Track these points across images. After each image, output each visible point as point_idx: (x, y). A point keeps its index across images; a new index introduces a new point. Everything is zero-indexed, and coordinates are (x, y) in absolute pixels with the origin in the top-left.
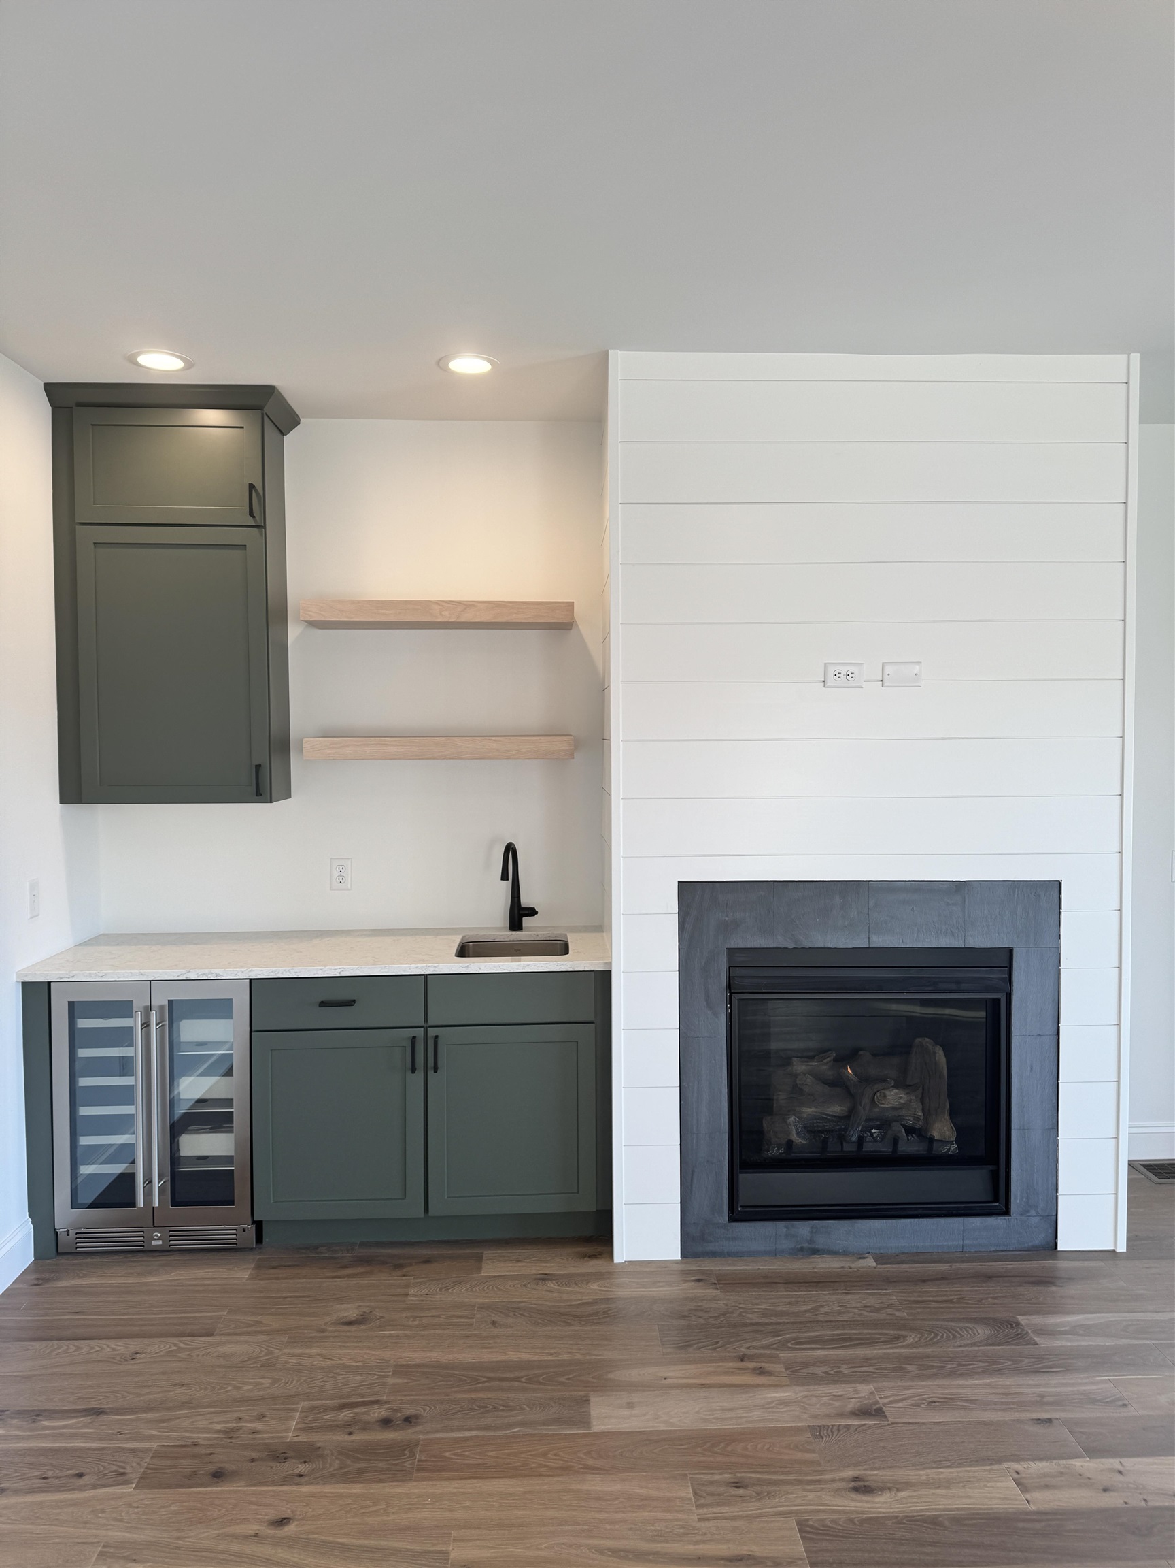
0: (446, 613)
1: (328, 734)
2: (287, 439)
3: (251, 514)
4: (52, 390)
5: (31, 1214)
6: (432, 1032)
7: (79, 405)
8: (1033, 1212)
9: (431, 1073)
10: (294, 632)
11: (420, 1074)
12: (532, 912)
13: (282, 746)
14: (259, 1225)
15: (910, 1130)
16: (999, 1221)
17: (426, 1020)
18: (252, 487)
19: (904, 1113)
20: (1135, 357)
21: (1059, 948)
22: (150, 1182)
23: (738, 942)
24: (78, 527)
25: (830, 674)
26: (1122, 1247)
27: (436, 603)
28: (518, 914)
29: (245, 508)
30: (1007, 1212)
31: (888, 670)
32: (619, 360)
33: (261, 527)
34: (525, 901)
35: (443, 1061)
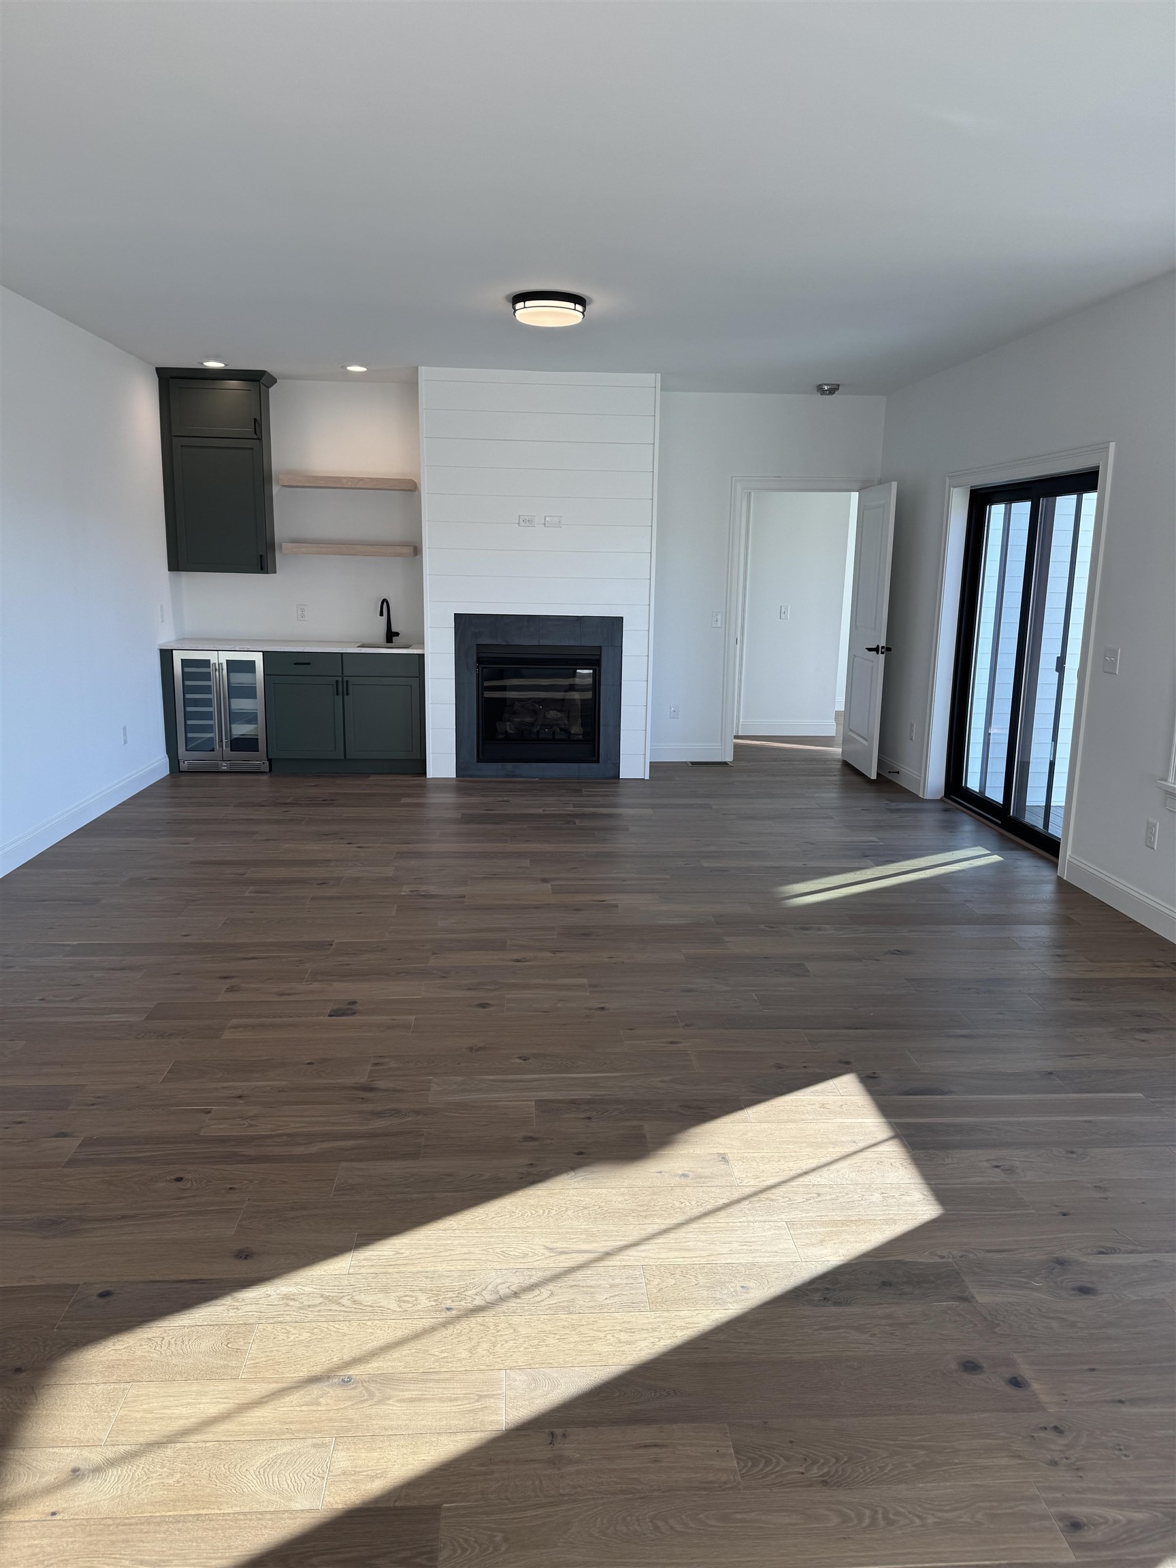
0: (349, 483)
1: (295, 541)
2: (270, 389)
3: (255, 433)
4: (160, 371)
5: (168, 753)
6: (345, 679)
7: (171, 378)
8: (609, 762)
9: (346, 697)
10: (275, 489)
11: (340, 697)
12: (397, 634)
13: (271, 546)
14: (270, 760)
15: (561, 730)
16: (594, 765)
17: (342, 673)
18: (255, 420)
19: (560, 722)
20: (659, 375)
21: (622, 647)
22: (222, 741)
23: (481, 641)
24: (173, 438)
25: (521, 521)
26: (647, 777)
27: (345, 478)
28: (391, 636)
29: (252, 430)
30: (598, 761)
31: (547, 519)
32: (423, 370)
33: (260, 439)
34: (394, 629)
35: (350, 691)
